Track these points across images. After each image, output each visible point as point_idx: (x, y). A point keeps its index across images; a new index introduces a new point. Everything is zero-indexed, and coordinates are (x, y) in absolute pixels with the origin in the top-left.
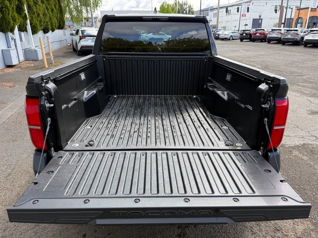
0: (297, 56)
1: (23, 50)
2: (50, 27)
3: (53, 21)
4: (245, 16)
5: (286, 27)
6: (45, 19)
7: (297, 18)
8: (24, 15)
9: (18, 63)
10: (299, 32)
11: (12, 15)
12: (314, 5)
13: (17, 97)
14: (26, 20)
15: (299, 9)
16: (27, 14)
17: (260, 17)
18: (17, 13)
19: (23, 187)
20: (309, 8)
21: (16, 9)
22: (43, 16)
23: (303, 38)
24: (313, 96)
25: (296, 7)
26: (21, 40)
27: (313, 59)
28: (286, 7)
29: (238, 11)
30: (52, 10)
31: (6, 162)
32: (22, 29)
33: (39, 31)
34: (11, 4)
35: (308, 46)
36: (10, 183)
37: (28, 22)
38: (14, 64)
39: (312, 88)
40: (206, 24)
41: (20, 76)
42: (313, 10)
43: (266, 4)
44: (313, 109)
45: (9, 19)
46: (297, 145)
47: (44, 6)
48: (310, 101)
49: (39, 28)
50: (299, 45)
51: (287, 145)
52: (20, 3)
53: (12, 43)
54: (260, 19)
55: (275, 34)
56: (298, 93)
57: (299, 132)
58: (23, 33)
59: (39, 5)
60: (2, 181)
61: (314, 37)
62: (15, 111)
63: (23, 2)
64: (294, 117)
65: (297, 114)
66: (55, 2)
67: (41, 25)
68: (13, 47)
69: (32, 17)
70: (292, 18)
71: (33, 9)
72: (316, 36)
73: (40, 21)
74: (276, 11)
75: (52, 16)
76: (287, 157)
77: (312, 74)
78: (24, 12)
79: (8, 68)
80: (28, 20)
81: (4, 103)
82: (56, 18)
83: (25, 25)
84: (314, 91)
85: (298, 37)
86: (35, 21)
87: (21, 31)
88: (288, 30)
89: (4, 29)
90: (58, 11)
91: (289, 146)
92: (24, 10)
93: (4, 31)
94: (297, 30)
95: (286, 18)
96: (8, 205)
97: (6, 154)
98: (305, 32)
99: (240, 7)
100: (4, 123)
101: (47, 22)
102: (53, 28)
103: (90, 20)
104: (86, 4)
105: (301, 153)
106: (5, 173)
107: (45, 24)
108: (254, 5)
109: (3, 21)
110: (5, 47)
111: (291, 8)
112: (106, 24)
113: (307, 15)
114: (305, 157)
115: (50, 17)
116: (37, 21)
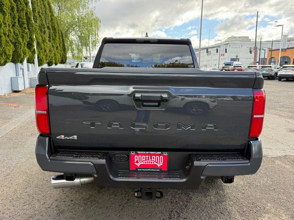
0: (273, 87)
1: (29, 79)
2: (54, 61)
3: (57, 57)
4: (224, 56)
5: (261, 64)
6: (50, 54)
7: (270, 57)
8: (33, 50)
9: (24, 89)
10: (273, 68)
11: (23, 49)
12: (284, 46)
13: (20, 114)
14: (35, 53)
15: (271, 50)
16: (36, 49)
17: (237, 57)
18: (27, 48)
19: (20, 185)
20: (279, 49)
21: (27, 45)
22: (49, 51)
23: (276, 73)
24: (291, 118)
25: (268, 49)
26: (28, 70)
27: (287, 90)
28: (259, 48)
29: (217, 52)
30: (57, 48)
31: (6, 165)
32: (30, 61)
33: (44, 64)
34: (23, 41)
35: (282, 80)
36: (9, 181)
37: (36, 56)
38: (20, 90)
39: (289, 112)
40: (190, 45)
41: (24, 99)
42: (283, 50)
43: (242, 46)
44: (291, 128)
45: (20, 52)
46: (279, 156)
47: (51, 43)
48: (288, 122)
49: (45, 61)
50: (274, 79)
51: (269, 156)
52: (31, 40)
53: (21, 72)
54: (237, 59)
55: (251, 70)
56: (276, 116)
57: (280, 146)
58: (30, 64)
59: (46, 43)
60: (1, 179)
61: (287, 72)
62: (18, 125)
63: (33, 39)
64: (274, 133)
65: (277, 132)
66: (60, 41)
67: (47, 59)
68: (21, 75)
69: (40, 52)
70: (265, 58)
71: (41, 45)
72: (288, 71)
73: (46, 56)
74: (251, 52)
75: (56, 52)
76: (270, 165)
77: (288, 101)
78: (33, 47)
79: (14, 93)
80: (36, 54)
81: (9, 119)
82: (60, 54)
83: (33, 58)
84: (291, 115)
85: (272, 72)
86: (42, 55)
87: (29, 63)
88: (262, 67)
89: (15, 60)
90: (62, 49)
91: (271, 156)
92: (33, 46)
93: (15, 62)
94: (271, 67)
95: (260, 58)
96: (5, 199)
97: (7, 158)
98: (278, 69)
99: (219, 48)
100: (7, 134)
101: (52, 57)
102: (56, 62)
103: (89, 58)
104: (85, 44)
105: (283, 163)
106: (5, 173)
107: (50, 58)
108: (231, 47)
109: (15, 54)
110: (14, 75)
111: (264, 49)
112: (105, 45)
113: (279, 55)
114: (287, 166)
115: (54, 53)
116: (44, 55)
